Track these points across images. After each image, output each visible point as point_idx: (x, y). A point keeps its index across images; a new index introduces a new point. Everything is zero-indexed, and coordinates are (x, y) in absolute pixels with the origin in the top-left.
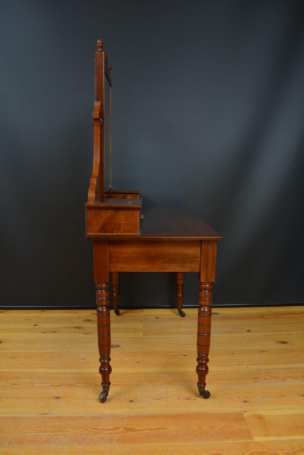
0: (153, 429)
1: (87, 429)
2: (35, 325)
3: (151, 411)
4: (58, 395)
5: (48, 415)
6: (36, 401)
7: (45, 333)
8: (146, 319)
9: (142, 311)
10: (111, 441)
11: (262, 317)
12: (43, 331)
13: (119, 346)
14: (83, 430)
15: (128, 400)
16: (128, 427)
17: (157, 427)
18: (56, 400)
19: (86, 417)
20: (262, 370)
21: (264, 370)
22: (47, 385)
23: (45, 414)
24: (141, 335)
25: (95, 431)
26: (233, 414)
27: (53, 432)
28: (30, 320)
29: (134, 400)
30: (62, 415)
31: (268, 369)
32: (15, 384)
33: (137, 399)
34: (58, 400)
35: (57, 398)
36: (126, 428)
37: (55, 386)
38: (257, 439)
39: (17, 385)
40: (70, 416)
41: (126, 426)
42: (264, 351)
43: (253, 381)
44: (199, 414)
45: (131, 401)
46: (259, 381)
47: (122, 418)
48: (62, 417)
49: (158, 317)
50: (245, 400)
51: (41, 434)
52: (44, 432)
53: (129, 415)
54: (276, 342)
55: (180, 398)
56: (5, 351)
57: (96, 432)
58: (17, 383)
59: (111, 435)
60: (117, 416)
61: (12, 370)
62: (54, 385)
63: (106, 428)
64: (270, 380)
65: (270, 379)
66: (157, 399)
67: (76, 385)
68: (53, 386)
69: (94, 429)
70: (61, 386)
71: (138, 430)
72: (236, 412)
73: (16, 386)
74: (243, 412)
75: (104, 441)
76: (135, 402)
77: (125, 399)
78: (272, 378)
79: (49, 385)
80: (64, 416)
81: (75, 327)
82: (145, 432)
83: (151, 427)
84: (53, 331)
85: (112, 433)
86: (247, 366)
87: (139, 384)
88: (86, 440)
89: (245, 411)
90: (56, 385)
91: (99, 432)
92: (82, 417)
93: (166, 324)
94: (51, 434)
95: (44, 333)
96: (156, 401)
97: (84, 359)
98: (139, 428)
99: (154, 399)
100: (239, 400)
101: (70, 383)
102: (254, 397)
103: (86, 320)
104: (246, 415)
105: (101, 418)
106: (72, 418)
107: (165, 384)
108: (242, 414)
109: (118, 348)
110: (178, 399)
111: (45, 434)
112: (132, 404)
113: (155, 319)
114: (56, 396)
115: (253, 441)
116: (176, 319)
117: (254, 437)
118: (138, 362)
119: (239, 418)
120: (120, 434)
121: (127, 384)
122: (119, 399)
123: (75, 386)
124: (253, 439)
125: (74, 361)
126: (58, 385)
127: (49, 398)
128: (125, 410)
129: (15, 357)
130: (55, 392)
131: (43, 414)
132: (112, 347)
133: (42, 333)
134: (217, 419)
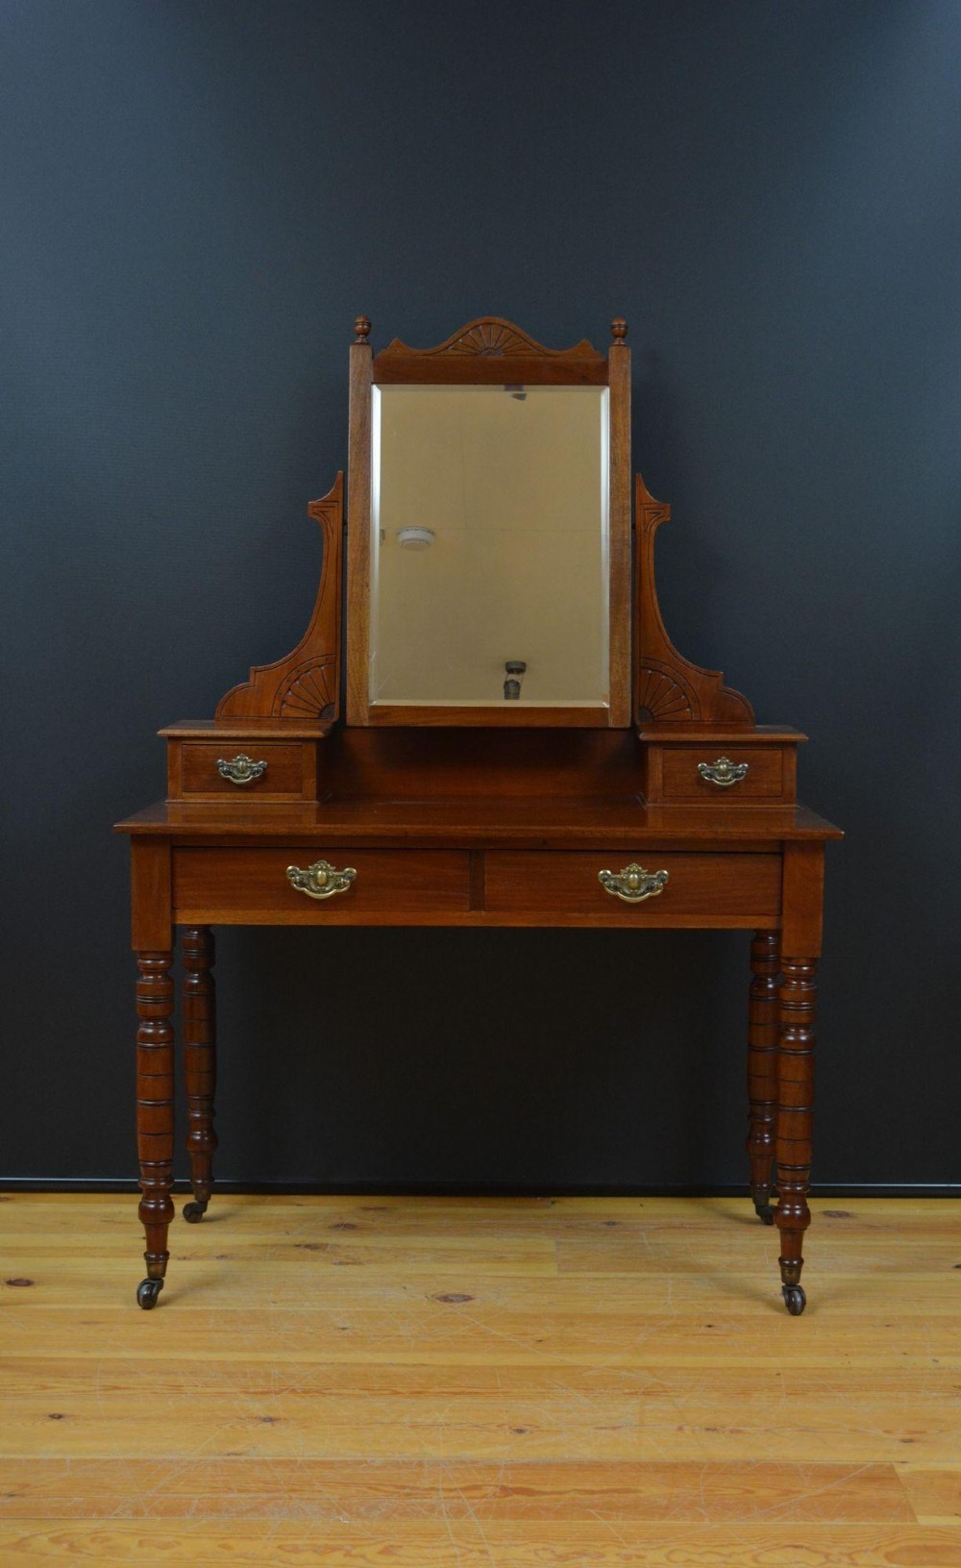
0: (592, 1492)
1: (380, 1487)
3: (587, 1453)
4: (270, 1412)
5: (247, 1458)
7: (189, 1259)
8: (567, 1225)
9: (553, 1202)
10: (459, 1512)
12: (181, 1254)
13: (468, 1298)
14: (365, 1489)
15: (510, 1427)
16: (511, 1485)
17: (605, 1488)
18: (267, 1426)
19: (373, 1461)
22: (226, 1390)
23: (236, 1454)
24: (550, 1270)
25: (407, 1491)
26: (861, 1466)
27: (268, 1492)
28: (121, 1223)
29: (528, 1428)
30: (293, 1458)
32: (116, 1388)
33: (538, 1425)
34: (274, 1425)
35: (269, 1418)
36: (504, 1489)
37: (255, 1393)
38: (924, 1520)
39: (124, 1389)
40: (319, 1459)
41: (505, 1484)
43: (946, 1397)
44: (748, 1464)
45: (520, 1431)
47: (492, 1467)
48: (293, 1462)
49: (617, 1221)
50: (908, 1437)
51: (232, 1495)
52: (240, 1491)
53: (512, 1460)
55: (686, 1427)
56: (54, 1306)
57: (408, 1495)
58: (123, 1386)
59: (456, 1501)
60: (474, 1464)
61: (96, 1355)
62: (251, 1388)
63: (440, 1486)
67: (326, 1391)
68: (248, 1393)
69: (403, 1487)
70: (276, 1393)
71: (545, 1493)
72: (872, 1464)
73: (119, 1392)
74: (895, 1464)
75: (436, 1513)
76: (531, 1432)
77: (499, 1425)
79: (234, 1390)
80: (299, 1458)
81: (298, 1246)
82: (567, 1496)
83: (588, 1488)
84: (220, 1254)
86: (936, 1358)
87: (544, 1391)
88: (379, 1510)
89: (903, 1460)
90: (260, 1390)
91: (416, 1494)
92: (359, 1463)
93: (646, 1242)
94: (264, 1495)
95: (185, 1258)
97: (344, 1329)
98: (547, 1489)
99: (596, 1428)
100: (885, 1436)
101: (305, 1388)
102: (941, 1431)
103: (337, 1226)
104: (900, 1470)
105: (420, 1465)
106: (328, 1465)
108: (891, 1469)
109: (464, 1303)
110: (680, 1429)
111: (244, 1495)
112: (523, 1436)
113: (604, 1228)
114: (262, 1416)
115: (915, 1524)
116: (684, 1228)
117: (918, 1517)
118: (540, 1341)
119: (882, 1476)
120: (485, 1500)
121: (503, 1392)
122: (477, 1426)
123: (321, 1393)
124: (915, 1520)
125: (312, 1333)
126: (266, 1390)
127: (240, 1419)
128: (502, 1450)
129: (97, 1323)
130: (258, 1407)
131: (229, 1455)
132: (446, 1299)
133: (179, 1259)
134: (807, 1476)
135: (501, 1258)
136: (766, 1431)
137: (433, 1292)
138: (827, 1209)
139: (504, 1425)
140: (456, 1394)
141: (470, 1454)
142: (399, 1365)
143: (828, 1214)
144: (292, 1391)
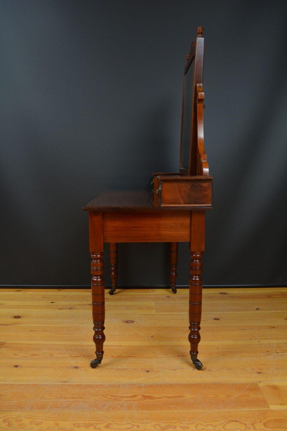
0: (170, 397)
1: (106, 396)
2: (52, 302)
3: (168, 380)
4: (77, 365)
5: (68, 383)
6: (56, 370)
8: (158, 298)
9: (154, 291)
10: (130, 407)
11: (269, 296)
12: (60, 308)
13: (133, 322)
14: (102, 397)
15: (145, 370)
16: (146, 395)
17: (174, 395)
18: (75, 370)
19: (105, 385)
20: (273, 344)
21: (276, 344)
22: (66, 356)
23: (65, 382)
24: (154, 312)
25: (114, 398)
26: (248, 384)
27: (73, 398)
28: (47, 298)
29: (150, 370)
30: (81, 384)
31: (279, 344)
32: (35, 355)
33: (153, 370)
34: (77, 370)
35: (76, 368)
36: (144, 396)
37: (73, 357)
38: (273, 407)
40: (89, 384)
41: (144, 394)
42: (274, 327)
43: (265, 354)
44: (215, 384)
45: (148, 371)
46: (271, 354)
47: (140, 387)
48: (82, 385)
49: (170, 296)
50: (259, 371)
51: (62, 400)
52: (64, 398)
53: (146, 384)
54: (285, 319)
56: (24, 325)
57: (115, 399)
58: (37, 354)
59: (129, 402)
60: (135, 385)
61: (32, 342)
62: (72, 356)
63: (124, 395)
64: (282, 354)
65: (281, 352)
66: (172, 370)
68: (71, 357)
69: (113, 396)
70: (79, 357)
71: (156, 398)
72: (251, 383)
73: (36, 357)
74: (258, 383)
75: (123, 408)
76: (151, 372)
77: (142, 370)
78: (284, 351)
79: (67, 356)
80: (83, 384)
81: (90, 305)
82: (163, 399)
83: (169, 395)
84: (70, 308)
85: (130, 401)
86: (259, 341)
87: (154, 356)
88: (106, 406)
89: (260, 382)
90: (74, 356)
91: (117, 399)
92: (101, 385)
93: (177, 302)
94: (71, 400)
95: (61, 309)
96: (172, 371)
98: (157, 396)
99: (170, 370)
100: (252, 371)
101: (88, 355)
102: (267, 369)
104: (260, 385)
105: (119, 386)
106: (91, 386)
108: (257, 384)
109: (132, 323)
110: (194, 370)
111: (65, 400)
112: (148, 374)
113: (167, 298)
114: (74, 366)
115: (269, 409)
116: (187, 298)
117: (270, 406)
118: (152, 336)
119: (254, 388)
120: (138, 401)
121: (143, 356)
122: (135, 370)
123: (92, 357)
124: (269, 407)
125: (91, 334)
126: (76, 356)
127: (68, 367)
128: (142, 379)
129: (35, 331)
130: (73, 363)
131: (63, 382)
132: (127, 322)
133: (59, 309)
134: (233, 388)
135: (141, 308)
136: (218, 370)
137: (124, 320)
139: (143, 369)
140: (129, 356)
141: (134, 381)
142: (114, 346)
143: (221, 293)
144: (84, 356)
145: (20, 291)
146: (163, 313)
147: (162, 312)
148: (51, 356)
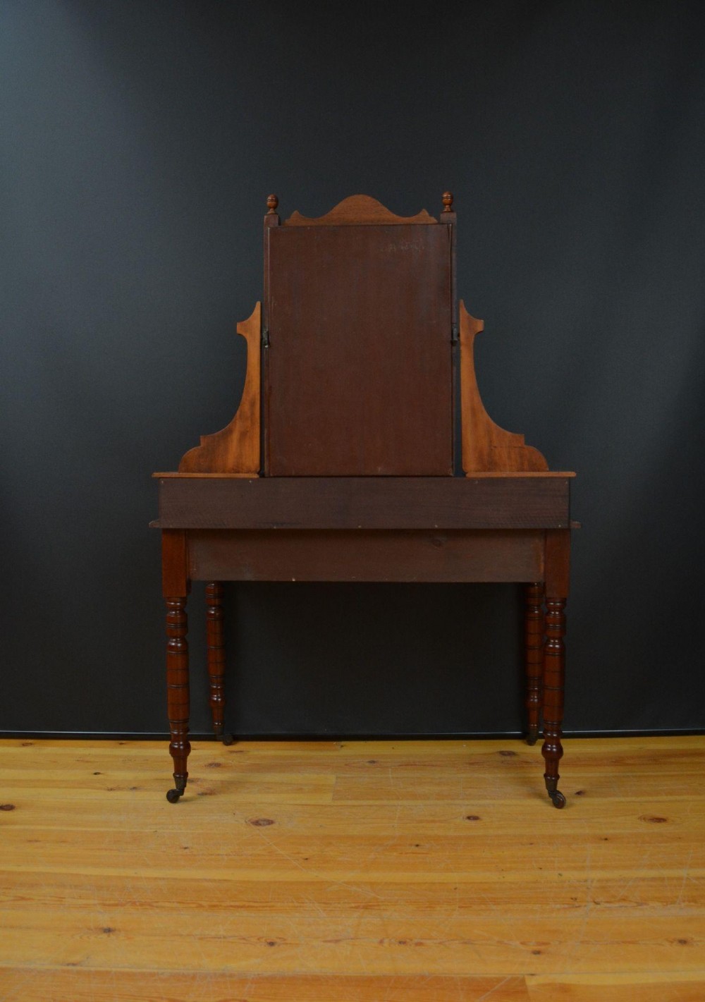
2: (96, 774)
3: (313, 967)
4: (111, 926)
5: (78, 968)
6: (59, 935)
7: (114, 790)
8: (346, 765)
9: (342, 746)
11: (618, 761)
12: (110, 787)
13: (270, 822)
15: (266, 940)
16: (251, 1000)
18: (104, 936)
19: (163, 974)
20: (592, 881)
21: (599, 881)
22: (91, 902)
23: (74, 965)
24: (327, 799)
26: (499, 980)
28: (87, 762)
29: (278, 941)
30: (109, 969)
31: (608, 880)
32: (23, 899)
33: (285, 940)
34: (109, 936)
35: (108, 931)
37: (109, 905)
40: (127, 970)
41: (247, 998)
42: (606, 839)
43: (566, 906)
44: (423, 977)
45: (272, 944)
46: (579, 907)
47: (242, 980)
48: (108, 973)
49: (376, 760)
50: (537, 948)
53: (259, 974)
54: (640, 818)
55: (386, 941)
56: (17, 827)
58: (28, 897)
60: (231, 976)
61: (23, 869)
62: (107, 902)
63: (200, 999)
64: (608, 905)
65: (607, 902)
66: (330, 941)
67: (155, 904)
68: (104, 905)
70: (122, 905)
72: (510, 977)
73: (23, 902)
74: (526, 977)
76: (279, 946)
77: (258, 939)
78: (613, 900)
79: (96, 902)
80: (114, 970)
84: (132, 787)
86: (560, 872)
87: (297, 907)
89: (532, 975)
90: (112, 902)
92: (152, 975)
93: (390, 776)
95: (111, 789)
96: (329, 944)
97: (186, 848)
99: (324, 941)
100: (522, 947)
101: (143, 901)
102: (561, 942)
103: (210, 765)
104: (531, 982)
105: (194, 977)
106: (130, 976)
107: (357, 907)
108: (523, 981)
109: (267, 826)
110: (381, 942)
112: (273, 949)
113: (367, 764)
114: (105, 926)
116: (416, 765)
118: (307, 859)
121: (270, 907)
122: (244, 939)
123: (152, 906)
125: (164, 852)
126: (116, 902)
127: (89, 929)
128: (255, 963)
129: (37, 841)
130: (104, 920)
131: (68, 965)
132: (257, 823)
133: (108, 790)
134: (462, 990)
135: (301, 789)
136: (440, 943)
137: (250, 817)
138: (504, 749)
139: (262, 938)
140: (238, 907)
141: (235, 966)
142: (210, 880)
143: (502, 753)
144: (134, 904)
145: (31, 744)
146: (349, 803)
147: (348, 799)
148: (58, 903)
